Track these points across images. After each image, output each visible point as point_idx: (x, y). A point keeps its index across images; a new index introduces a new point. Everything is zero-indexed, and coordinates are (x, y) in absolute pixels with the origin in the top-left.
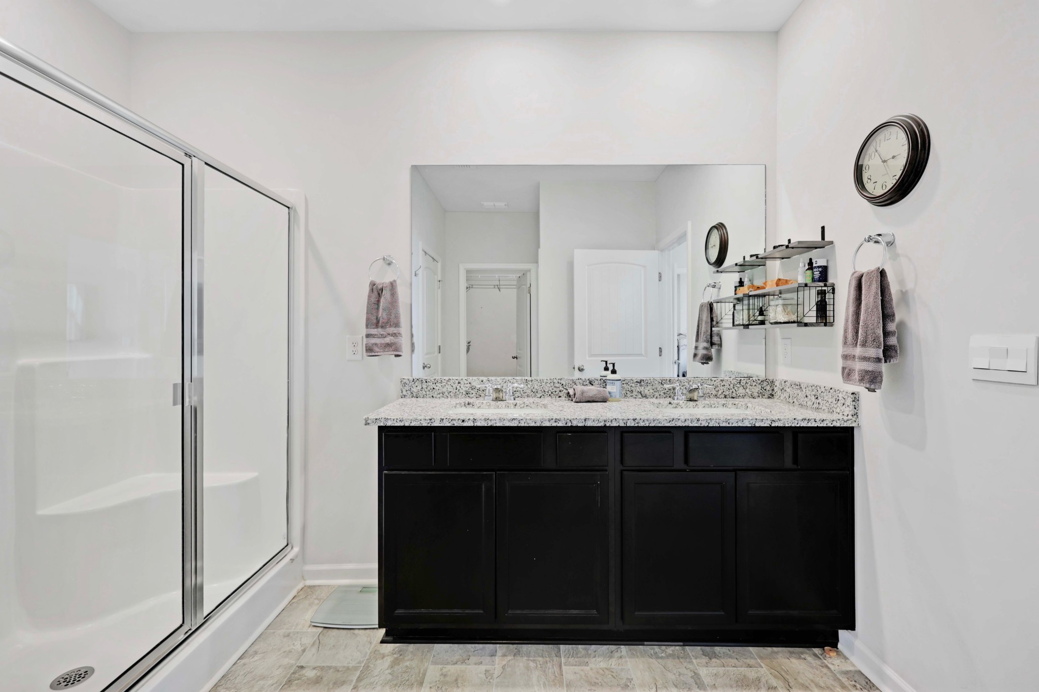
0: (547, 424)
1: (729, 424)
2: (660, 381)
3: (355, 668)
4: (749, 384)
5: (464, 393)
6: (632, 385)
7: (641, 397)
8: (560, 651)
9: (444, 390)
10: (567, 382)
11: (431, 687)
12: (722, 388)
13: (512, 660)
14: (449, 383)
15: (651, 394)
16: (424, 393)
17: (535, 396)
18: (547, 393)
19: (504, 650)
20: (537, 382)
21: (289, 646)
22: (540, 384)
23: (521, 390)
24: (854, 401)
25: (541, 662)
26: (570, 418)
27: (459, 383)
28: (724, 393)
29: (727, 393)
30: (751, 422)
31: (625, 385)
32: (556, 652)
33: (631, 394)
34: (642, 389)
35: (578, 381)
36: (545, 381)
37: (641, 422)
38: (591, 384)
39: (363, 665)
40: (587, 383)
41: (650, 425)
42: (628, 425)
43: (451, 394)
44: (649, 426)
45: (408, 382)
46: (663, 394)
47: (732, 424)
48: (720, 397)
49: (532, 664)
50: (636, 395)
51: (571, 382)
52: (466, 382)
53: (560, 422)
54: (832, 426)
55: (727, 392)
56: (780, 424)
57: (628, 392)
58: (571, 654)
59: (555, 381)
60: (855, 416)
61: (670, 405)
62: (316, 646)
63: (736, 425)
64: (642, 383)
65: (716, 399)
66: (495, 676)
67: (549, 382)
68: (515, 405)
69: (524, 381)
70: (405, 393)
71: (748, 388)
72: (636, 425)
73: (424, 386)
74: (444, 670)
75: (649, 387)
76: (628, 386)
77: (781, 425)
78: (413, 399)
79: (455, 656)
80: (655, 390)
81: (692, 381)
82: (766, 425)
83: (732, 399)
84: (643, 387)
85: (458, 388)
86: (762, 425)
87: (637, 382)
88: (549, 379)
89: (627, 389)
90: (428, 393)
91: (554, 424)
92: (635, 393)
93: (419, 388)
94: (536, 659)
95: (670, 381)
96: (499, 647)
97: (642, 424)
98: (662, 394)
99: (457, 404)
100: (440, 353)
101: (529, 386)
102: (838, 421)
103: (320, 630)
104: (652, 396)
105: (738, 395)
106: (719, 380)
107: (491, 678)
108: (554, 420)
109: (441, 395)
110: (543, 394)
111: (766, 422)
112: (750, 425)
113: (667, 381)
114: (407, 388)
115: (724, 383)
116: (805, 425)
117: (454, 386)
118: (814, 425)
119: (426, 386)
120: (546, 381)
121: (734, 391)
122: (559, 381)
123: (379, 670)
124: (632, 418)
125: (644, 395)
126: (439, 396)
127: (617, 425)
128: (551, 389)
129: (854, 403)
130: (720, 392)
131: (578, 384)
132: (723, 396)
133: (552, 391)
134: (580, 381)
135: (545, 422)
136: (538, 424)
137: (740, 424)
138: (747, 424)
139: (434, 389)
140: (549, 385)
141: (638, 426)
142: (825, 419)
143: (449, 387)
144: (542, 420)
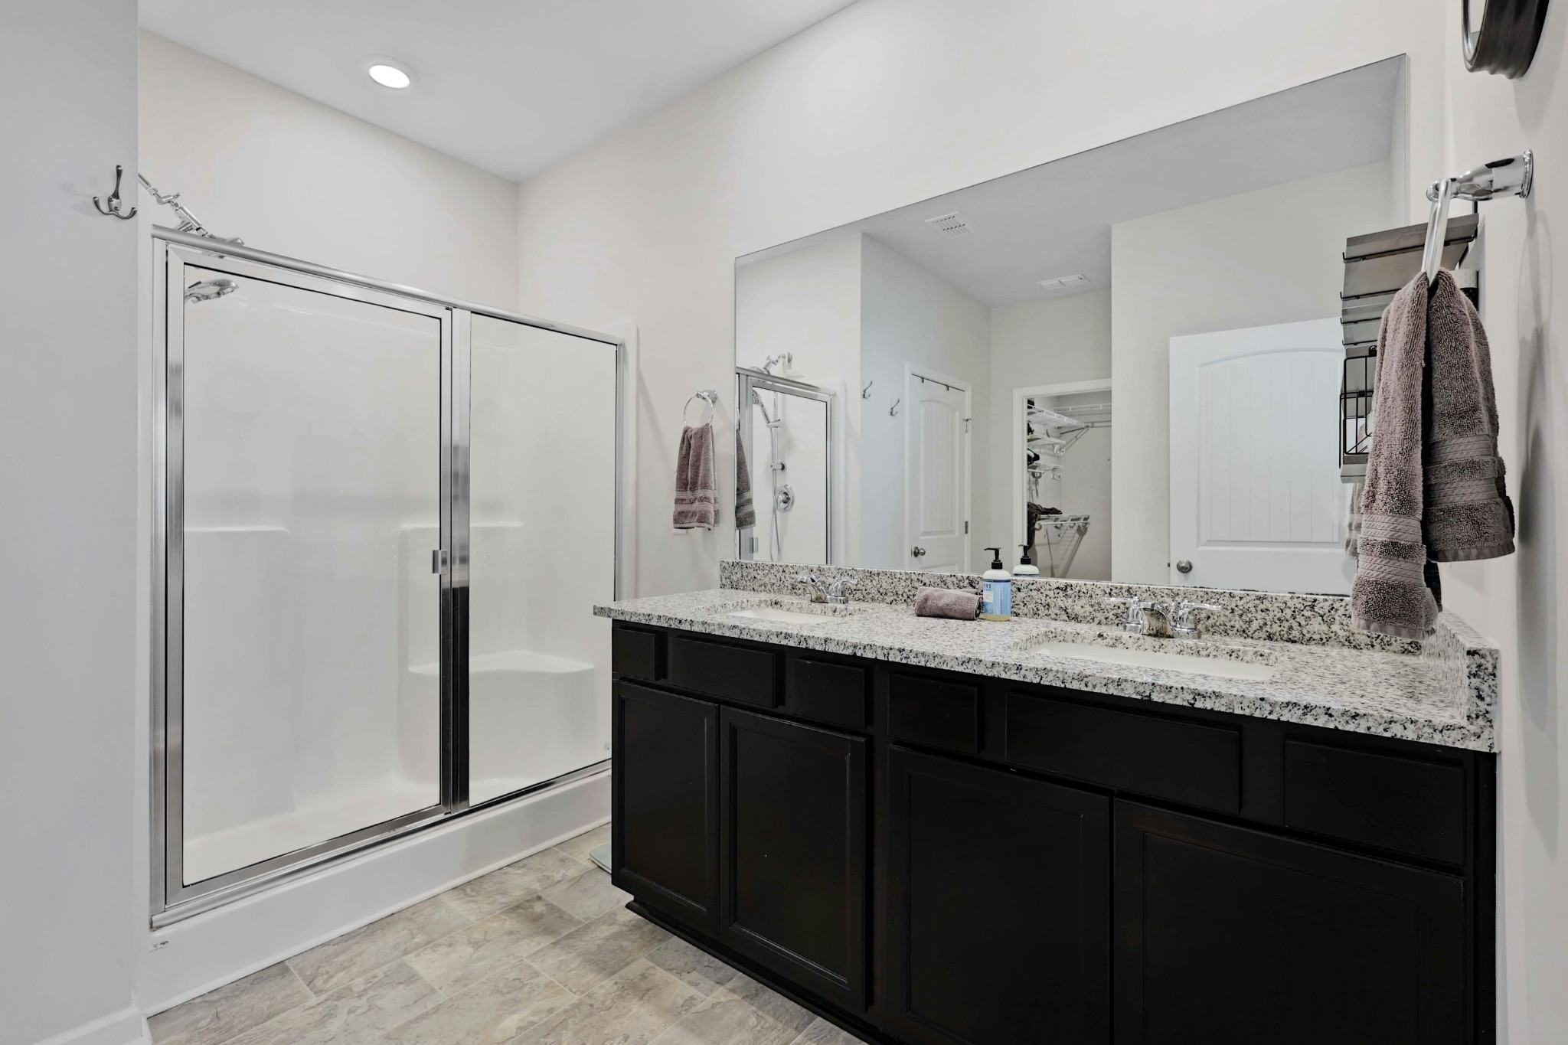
0: (774, 640)
1: (1086, 686)
2: (1108, 591)
3: (579, 922)
4: (1342, 611)
5: (790, 587)
6: (1048, 593)
7: (1067, 619)
8: (808, 1024)
9: (766, 580)
10: (931, 580)
11: (616, 983)
12: (1260, 615)
13: (736, 1001)
14: (772, 571)
15: (1088, 614)
16: (745, 583)
17: (883, 600)
18: (901, 597)
19: (740, 984)
20: (886, 577)
21: (553, 872)
22: (891, 581)
23: (864, 588)
24: (1475, 675)
25: (767, 1025)
26: (804, 634)
27: (784, 571)
28: (1268, 628)
29: (1276, 628)
30: (1141, 689)
31: (1034, 593)
32: (802, 1022)
33: (1046, 612)
34: (1068, 603)
35: (949, 578)
36: (898, 576)
37: (912, 656)
38: (972, 586)
39: (586, 923)
40: (965, 584)
41: (928, 665)
42: (890, 660)
43: (774, 586)
44: (925, 667)
45: (727, 566)
46: (1114, 617)
47: (1094, 686)
48: (1256, 635)
49: (753, 1020)
50: (1056, 615)
51: (938, 581)
52: (792, 571)
53: (791, 639)
54: (1388, 735)
55: (1275, 626)
56: (1219, 706)
57: (1041, 608)
58: (820, 1037)
59: (913, 576)
60: (1481, 722)
61: (1100, 639)
62: (572, 883)
63: (1104, 691)
64: (1069, 592)
65: (1242, 640)
66: (694, 1009)
67: (904, 578)
68: (835, 611)
69: (867, 574)
70: (724, 581)
71: (1337, 622)
72: (904, 661)
73: (745, 574)
74: (651, 971)
75: (1084, 601)
76: (1041, 596)
77: (1223, 709)
78: (733, 589)
79: (679, 961)
80: (1096, 607)
81: (1181, 593)
82: (1178, 702)
83: (1290, 645)
84: (1070, 600)
85: (783, 579)
86: (1170, 700)
87: (1058, 588)
88: (903, 574)
89: (1039, 601)
90: (748, 583)
91: (784, 642)
92: (1053, 611)
93: (739, 576)
94: (766, 1017)
95: (1128, 591)
96: (740, 977)
97: (913, 661)
98: (1111, 615)
99: (761, 601)
100: (966, 532)
101: (874, 583)
102: (1408, 725)
103: (594, 866)
104: (1089, 619)
105: (1308, 636)
106: (1254, 598)
107: (686, 1010)
108: (783, 635)
109: (763, 587)
110: (895, 597)
111: (1181, 695)
112: (1139, 697)
113: (1123, 591)
114: (727, 574)
115: (1266, 604)
116: (1293, 720)
117: (778, 575)
118: (1322, 722)
119: (746, 574)
120: (900, 576)
121: (1295, 625)
122: (920, 578)
123: (594, 936)
124: (897, 647)
125: (1073, 616)
126: (760, 589)
127: (874, 657)
128: (906, 590)
129: (1475, 682)
130: (1255, 625)
131: (950, 584)
132: (1263, 635)
133: (909, 593)
134: (954, 579)
135: (771, 637)
136: (763, 639)
137: (1113, 690)
138: (1129, 692)
139: (755, 578)
140: (904, 584)
141: (907, 664)
142: (1361, 712)
143: (772, 576)
144: (768, 634)
